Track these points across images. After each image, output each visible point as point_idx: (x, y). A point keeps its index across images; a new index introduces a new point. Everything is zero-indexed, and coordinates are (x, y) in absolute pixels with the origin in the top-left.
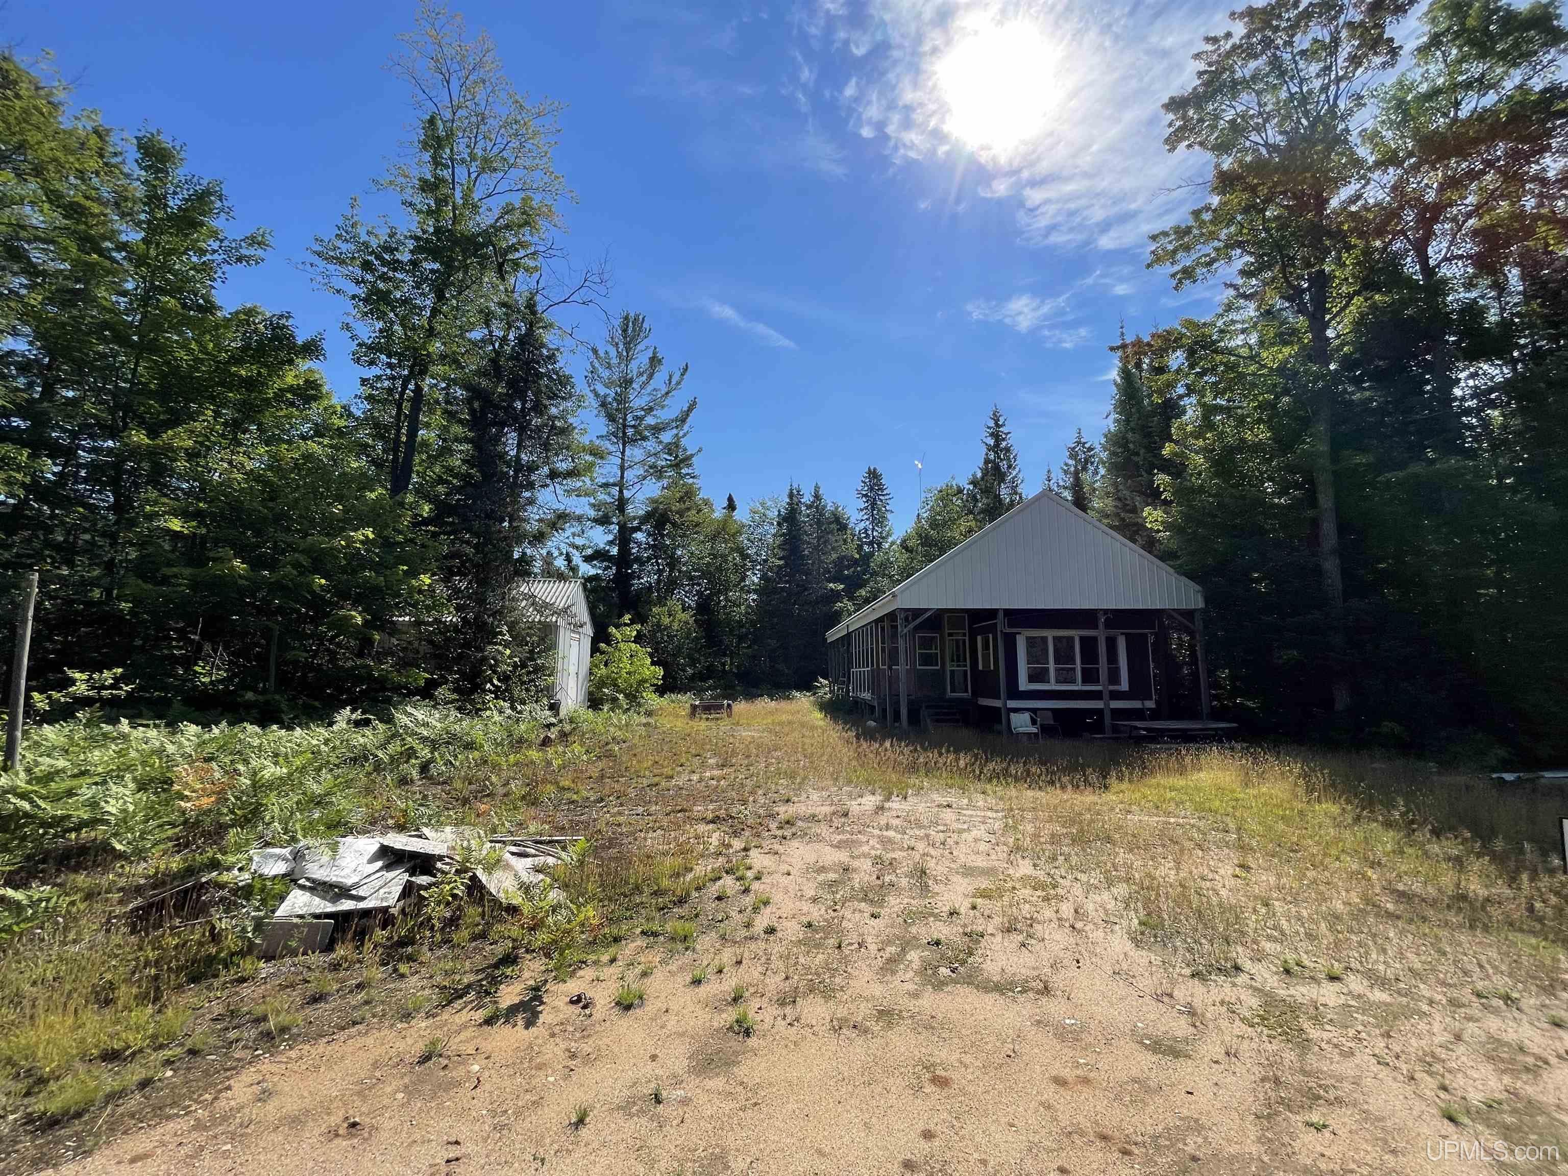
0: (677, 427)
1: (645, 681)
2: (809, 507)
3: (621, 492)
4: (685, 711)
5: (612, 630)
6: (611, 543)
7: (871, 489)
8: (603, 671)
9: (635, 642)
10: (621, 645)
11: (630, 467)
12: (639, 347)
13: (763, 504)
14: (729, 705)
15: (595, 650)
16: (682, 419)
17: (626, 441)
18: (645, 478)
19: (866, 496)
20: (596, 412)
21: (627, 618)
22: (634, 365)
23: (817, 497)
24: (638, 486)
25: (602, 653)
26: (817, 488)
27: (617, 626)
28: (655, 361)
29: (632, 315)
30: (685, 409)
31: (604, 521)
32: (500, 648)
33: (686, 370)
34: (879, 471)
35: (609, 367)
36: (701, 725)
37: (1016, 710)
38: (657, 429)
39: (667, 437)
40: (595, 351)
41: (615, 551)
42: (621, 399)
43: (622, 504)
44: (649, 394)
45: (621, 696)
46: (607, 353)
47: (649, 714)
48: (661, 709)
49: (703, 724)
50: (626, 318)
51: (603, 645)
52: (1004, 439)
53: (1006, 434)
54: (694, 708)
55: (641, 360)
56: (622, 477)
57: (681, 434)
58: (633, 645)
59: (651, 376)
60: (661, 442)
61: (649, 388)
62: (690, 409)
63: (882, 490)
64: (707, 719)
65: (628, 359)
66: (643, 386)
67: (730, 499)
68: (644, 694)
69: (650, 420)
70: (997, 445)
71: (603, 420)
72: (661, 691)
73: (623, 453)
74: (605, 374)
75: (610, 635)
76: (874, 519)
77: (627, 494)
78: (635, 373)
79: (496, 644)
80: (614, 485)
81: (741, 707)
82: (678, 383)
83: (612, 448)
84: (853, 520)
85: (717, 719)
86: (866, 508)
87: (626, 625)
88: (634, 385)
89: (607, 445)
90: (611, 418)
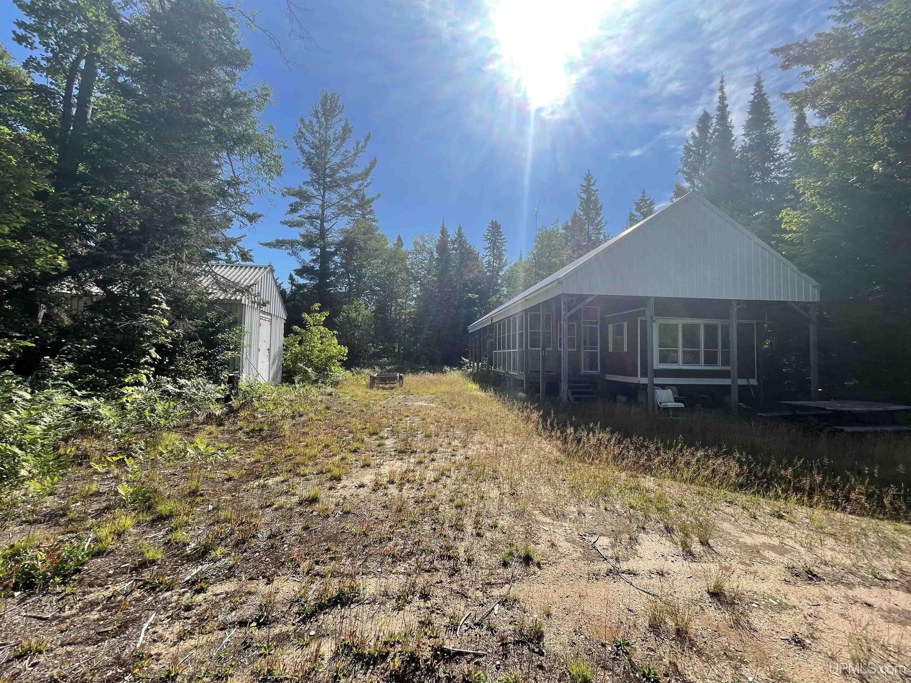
0: (362, 179)
1: (332, 357)
2: (453, 242)
3: (322, 224)
4: (365, 382)
5: (305, 315)
6: (314, 261)
7: (493, 235)
8: (297, 348)
9: (324, 325)
10: (314, 329)
11: (329, 207)
12: (335, 120)
13: (422, 238)
14: (401, 378)
15: (288, 331)
16: (366, 174)
17: (326, 187)
18: (339, 215)
19: (489, 239)
20: (303, 165)
21: (317, 306)
22: (331, 132)
23: (460, 235)
24: (334, 221)
25: (296, 333)
26: (460, 229)
27: (309, 312)
28: (346, 130)
29: (330, 94)
30: (368, 167)
31: (309, 244)
32: (157, 317)
33: (368, 138)
34: (499, 223)
35: (313, 133)
36: (378, 393)
37: (663, 387)
38: (348, 181)
39: (354, 186)
40: (302, 121)
41: (317, 267)
42: (322, 156)
43: (323, 233)
44: (343, 155)
45: (310, 370)
46: (311, 122)
47: (335, 384)
48: (346, 380)
49: (380, 392)
50: (325, 97)
51: (296, 327)
52: (593, 195)
53: (595, 191)
54: (373, 379)
55: (336, 129)
56: (323, 213)
57: (365, 183)
58: (322, 328)
59: (343, 140)
60: (351, 189)
61: (343, 150)
62: (371, 168)
63: (500, 236)
64: (384, 389)
65: (327, 129)
66: (338, 148)
67: (399, 239)
68: (333, 368)
69: (342, 174)
70: (589, 198)
71: (308, 171)
72: (347, 365)
73: (323, 196)
74: (310, 138)
75: (303, 319)
76: (495, 255)
77: (326, 225)
78: (332, 137)
79: (152, 313)
80: (317, 218)
81: (409, 379)
82: (363, 147)
83: (315, 193)
84: (481, 255)
85: (392, 388)
86: (489, 247)
87: (316, 311)
88: (331, 148)
89: (311, 190)
90: (314, 169)
